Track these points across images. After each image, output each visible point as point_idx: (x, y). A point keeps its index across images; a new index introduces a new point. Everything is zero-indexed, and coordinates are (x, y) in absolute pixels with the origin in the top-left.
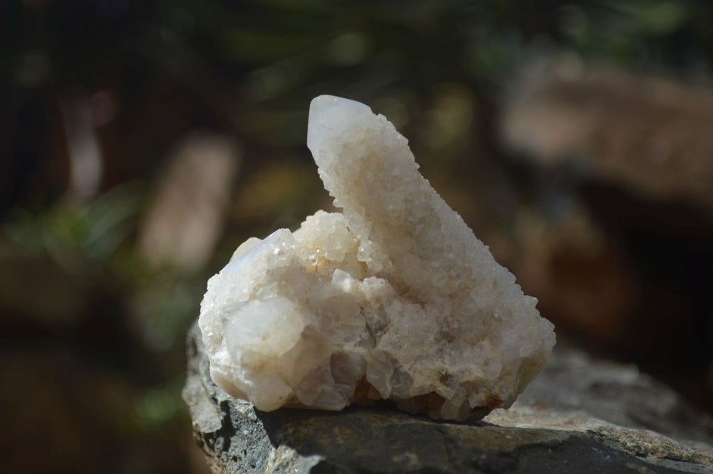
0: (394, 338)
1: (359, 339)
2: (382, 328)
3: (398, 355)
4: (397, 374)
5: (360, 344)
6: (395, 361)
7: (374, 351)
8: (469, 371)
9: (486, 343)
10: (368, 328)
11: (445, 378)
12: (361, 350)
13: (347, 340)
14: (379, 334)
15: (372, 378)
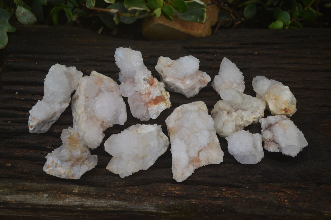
0: (245, 117)
1: (241, 121)
2: (243, 117)
3: (247, 119)
4: (248, 122)
5: (242, 121)
6: (247, 120)
7: (244, 121)
8: (258, 116)
9: (258, 110)
10: (241, 118)
11: (254, 118)
12: (242, 122)
13: (239, 122)
14: (243, 118)
15: (245, 125)
